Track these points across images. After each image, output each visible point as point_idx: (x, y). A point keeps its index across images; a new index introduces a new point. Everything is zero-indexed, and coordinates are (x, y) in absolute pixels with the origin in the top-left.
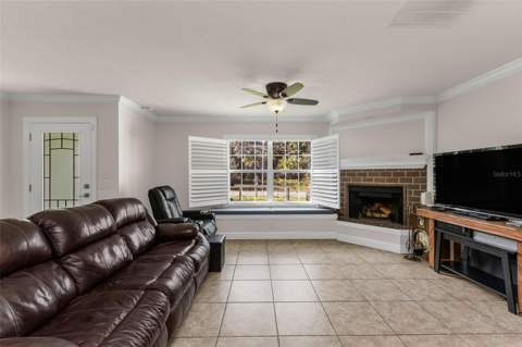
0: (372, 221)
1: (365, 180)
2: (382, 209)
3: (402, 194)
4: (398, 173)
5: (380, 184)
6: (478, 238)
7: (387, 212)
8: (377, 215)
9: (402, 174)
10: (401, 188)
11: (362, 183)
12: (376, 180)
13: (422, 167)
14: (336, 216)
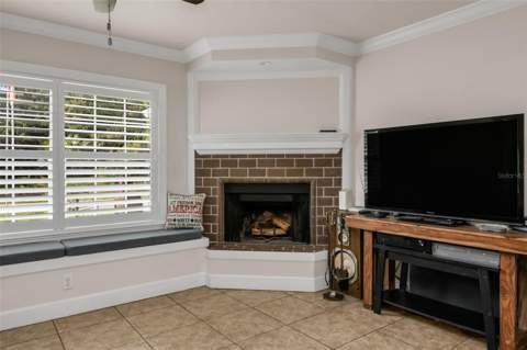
0: (262, 243)
1: (252, 173)
2: (276, 221)
3: (308, 195)
4: (303, 161)
5: (278, 178)
6: (440, 252)
7: (283, 226)
8: (271, 232)
9: (308, 163)
10: (306, 185)
11: (248, 178)
12: (272, 173)
13: (336, 152)
14: (205, 241)
